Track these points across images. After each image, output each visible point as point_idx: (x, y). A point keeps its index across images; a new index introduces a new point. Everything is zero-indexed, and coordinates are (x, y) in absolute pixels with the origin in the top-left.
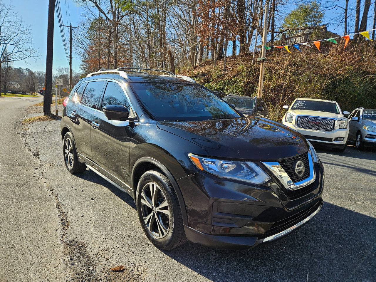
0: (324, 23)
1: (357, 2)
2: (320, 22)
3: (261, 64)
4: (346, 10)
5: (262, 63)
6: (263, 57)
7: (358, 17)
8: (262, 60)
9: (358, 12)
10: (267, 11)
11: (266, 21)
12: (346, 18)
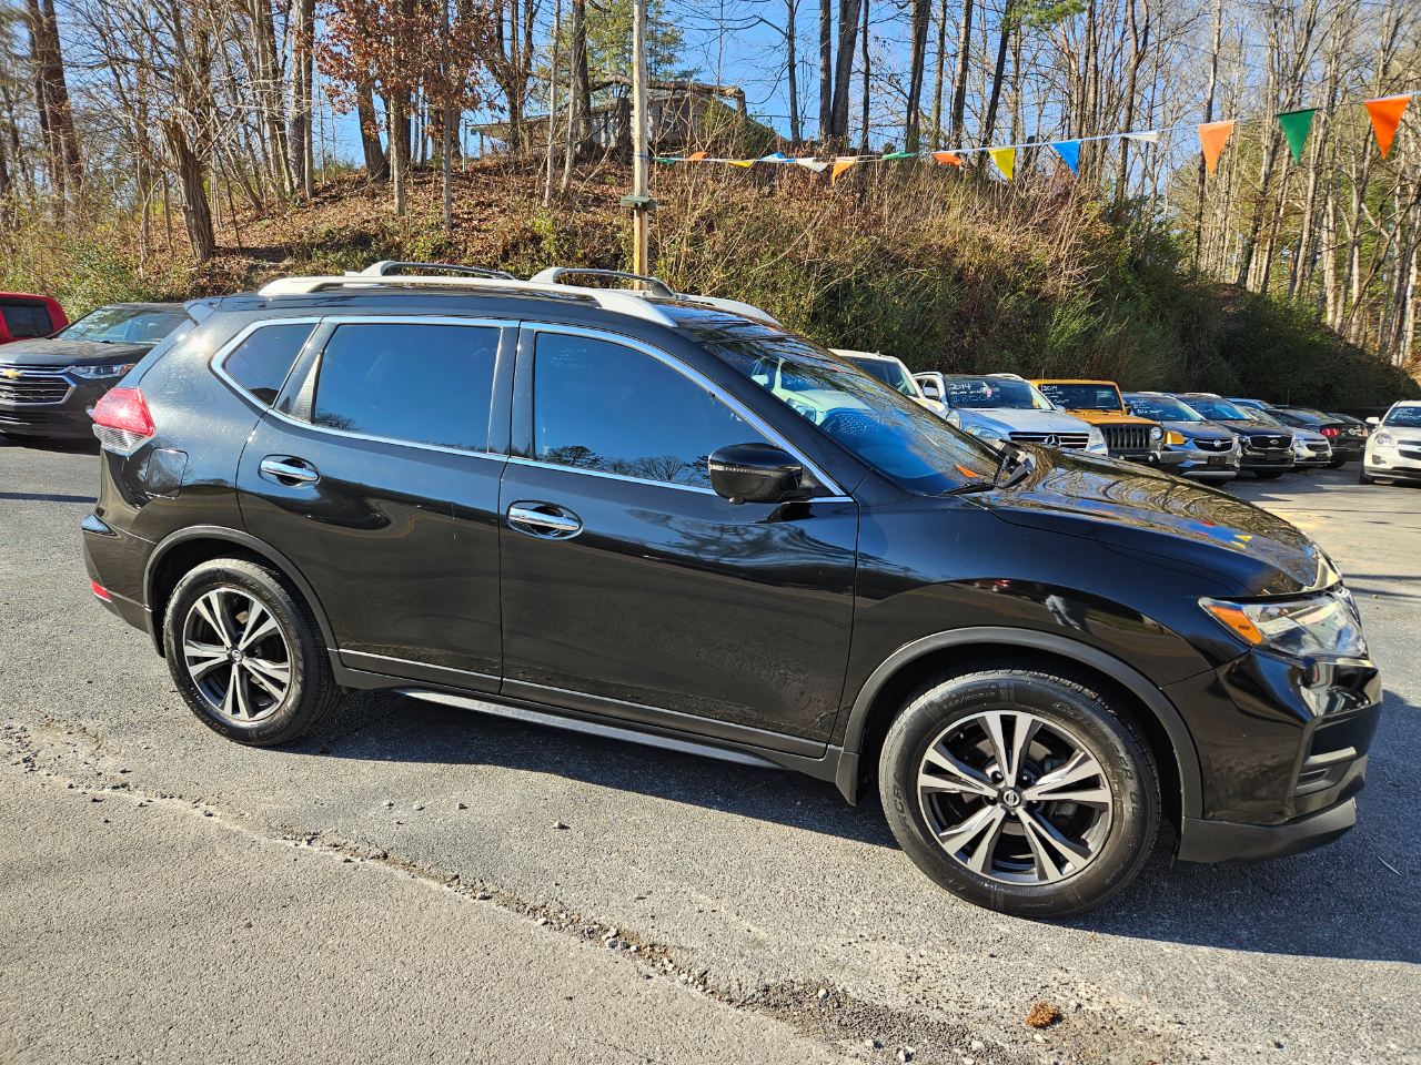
0: (685, 68)
1: (822, 19)
2: (670, 60)
3: (636, 219)
4: (791, 38)
5: (640, 216)
6: (642, 194)
7: (826, 69)
8: (640, 204)
9: (826, 52)
10: (641, 20)
11: (639, 57)
12: (792, 67)
